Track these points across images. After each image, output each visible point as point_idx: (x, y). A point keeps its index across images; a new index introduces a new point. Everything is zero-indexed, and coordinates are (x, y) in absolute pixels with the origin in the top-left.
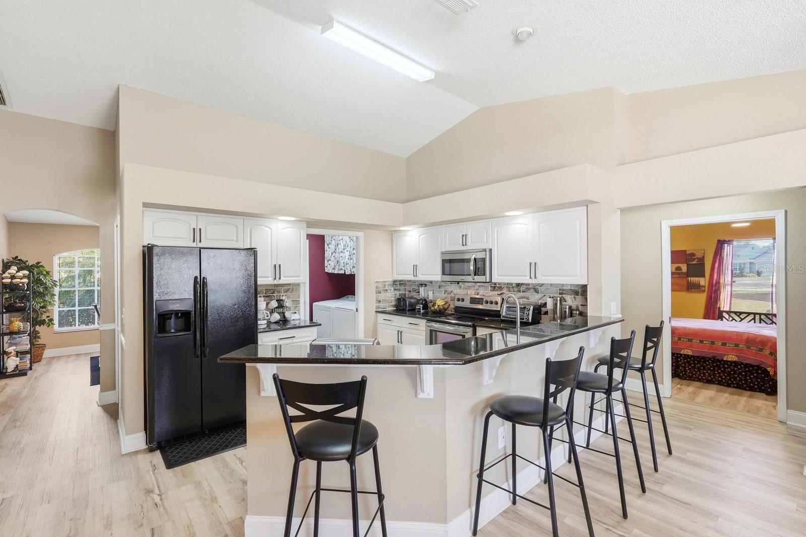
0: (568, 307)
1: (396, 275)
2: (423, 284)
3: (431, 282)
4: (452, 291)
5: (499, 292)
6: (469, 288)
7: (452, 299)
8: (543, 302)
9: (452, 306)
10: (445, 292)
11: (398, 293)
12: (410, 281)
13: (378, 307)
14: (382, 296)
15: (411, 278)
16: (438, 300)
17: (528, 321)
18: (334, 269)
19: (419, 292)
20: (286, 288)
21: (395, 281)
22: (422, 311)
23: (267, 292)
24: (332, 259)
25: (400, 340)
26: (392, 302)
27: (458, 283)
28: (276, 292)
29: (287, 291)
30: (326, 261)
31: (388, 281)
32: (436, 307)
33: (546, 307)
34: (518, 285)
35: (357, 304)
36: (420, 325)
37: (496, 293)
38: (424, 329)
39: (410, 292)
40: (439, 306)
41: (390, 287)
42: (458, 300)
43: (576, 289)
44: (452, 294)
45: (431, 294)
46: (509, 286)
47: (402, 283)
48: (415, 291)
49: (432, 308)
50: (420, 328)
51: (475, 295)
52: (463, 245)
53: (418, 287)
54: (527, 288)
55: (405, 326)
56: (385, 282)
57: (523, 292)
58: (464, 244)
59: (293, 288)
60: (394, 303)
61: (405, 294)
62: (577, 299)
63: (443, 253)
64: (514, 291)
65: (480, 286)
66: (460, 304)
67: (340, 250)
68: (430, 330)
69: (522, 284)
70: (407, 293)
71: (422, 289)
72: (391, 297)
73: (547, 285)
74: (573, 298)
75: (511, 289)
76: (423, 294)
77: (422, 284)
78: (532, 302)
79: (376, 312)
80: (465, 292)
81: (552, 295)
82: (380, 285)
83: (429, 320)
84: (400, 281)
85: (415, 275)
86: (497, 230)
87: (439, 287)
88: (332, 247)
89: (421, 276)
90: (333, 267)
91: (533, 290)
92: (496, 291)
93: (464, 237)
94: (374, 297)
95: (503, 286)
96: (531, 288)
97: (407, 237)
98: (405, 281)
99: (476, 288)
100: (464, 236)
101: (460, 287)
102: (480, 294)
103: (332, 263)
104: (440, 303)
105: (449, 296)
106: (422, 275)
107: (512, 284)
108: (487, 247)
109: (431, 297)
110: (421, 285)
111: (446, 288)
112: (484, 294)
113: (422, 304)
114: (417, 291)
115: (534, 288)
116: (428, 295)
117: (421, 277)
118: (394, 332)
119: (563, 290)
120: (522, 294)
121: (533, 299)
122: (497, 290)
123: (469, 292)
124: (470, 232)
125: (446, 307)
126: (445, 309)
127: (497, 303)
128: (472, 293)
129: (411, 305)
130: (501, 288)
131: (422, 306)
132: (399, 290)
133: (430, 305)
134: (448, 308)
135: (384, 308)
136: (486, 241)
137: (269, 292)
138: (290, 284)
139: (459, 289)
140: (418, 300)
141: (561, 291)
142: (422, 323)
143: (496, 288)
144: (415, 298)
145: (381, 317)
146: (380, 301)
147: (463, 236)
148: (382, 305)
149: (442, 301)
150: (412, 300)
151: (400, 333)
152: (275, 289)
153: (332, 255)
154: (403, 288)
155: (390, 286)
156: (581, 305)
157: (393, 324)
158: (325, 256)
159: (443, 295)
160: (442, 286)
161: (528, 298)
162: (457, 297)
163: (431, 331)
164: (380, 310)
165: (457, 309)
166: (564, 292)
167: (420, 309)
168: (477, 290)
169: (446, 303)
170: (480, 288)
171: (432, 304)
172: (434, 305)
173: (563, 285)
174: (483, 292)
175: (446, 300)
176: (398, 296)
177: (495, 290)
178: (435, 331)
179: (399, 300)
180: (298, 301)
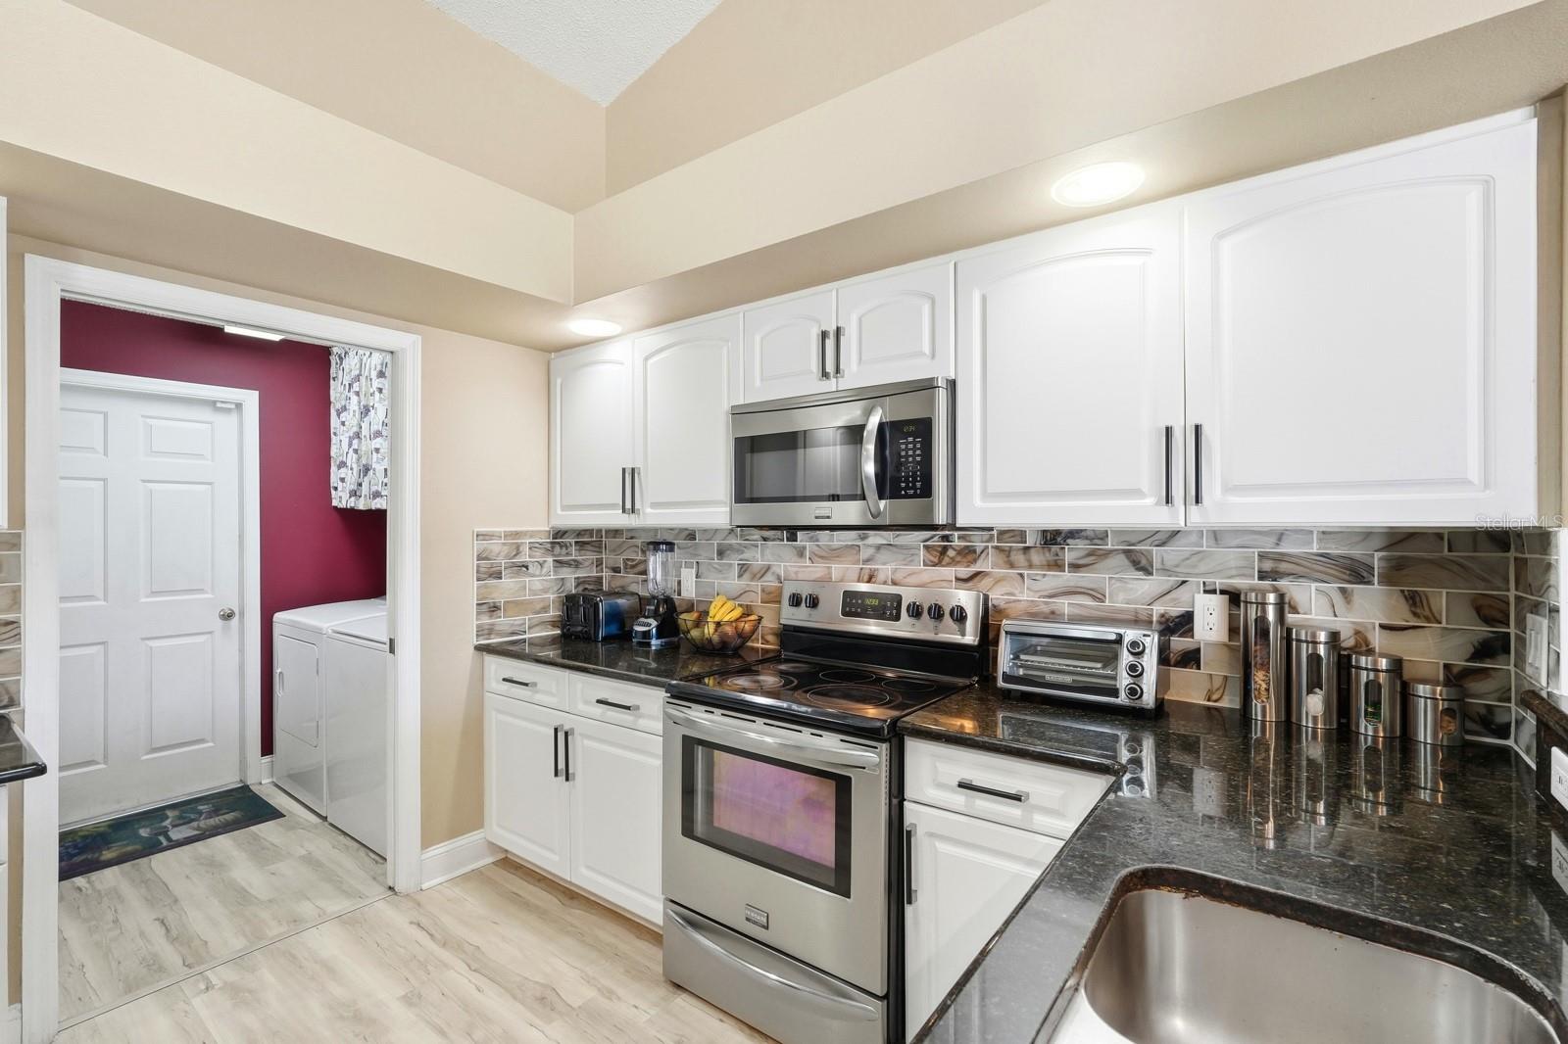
0: (1322, 637)
1: (564, 508)
2: (661, 543)
3: (691, 535)
4: (769, 568)
5: (964, 571)
6: (834, 554)
7: (773, 597)
8: (1175, 611)
9: (769, 623)
10: (744, 569)
11: (570, 576)
12: (615, 533)
13: (490, 631)
14: (506, 588)
15: (616, 519)
16: (717, 602)
17: (1137, 704)
18: (354, 494)
19: (645, 572)
21: (559, 534)
22: (655, 643)
24: (351, 460)
25: (561, 765)
26: (545, 609)
27: (792, 531)
30: (333, 469)
31: (532, 534)
32: (709, 629)
33: (1190, 632)
34: (1052, 538)
35: (393, 622)
36: (642, 710)
37: (949, 572)
38: (659, 726)
39: (616, 570)
40: (718, 624)
41: (539, 556)
42: (796, 601)
43: (1357, 552)
44: (769, 577)
45: (688, 577)
46: (1009, 539)
47: (590, 539)
48: (633, 567)
49: (695, 633)
50: (642, 723)
51: (859, 581)
52: (825, 375)
53: (644, 552)
54: (1091, 554)
55: (581, 707)
56: (517, 534)
57: (1075, 567)
58: (830, 368)
60: (554, 613)
61: (599, 580)
62: (1357, 599)
63: (739, 413)
64: (1031, 566)
65: (879, 548)
66: (800, 617)
67: (374, 428)
68: (685, 737)
69: (1073, 534)
70: (606, 574)
71: (655, 563)
72: (545, 591)
73: (1194, 538)
74: (1338, 598)
75: (1019, 558)
76: (659, 577)
77: (659, 543)
78: (1121, 611)
79: (479, 648)
80: (817, 570)
81: (1219, 582)
82: (495, 547)
83: (679, 696)
84: (580, 533)
85: (628, 505)
86: (984, 299)
87: (721, 553)
88: (351, 418)
89: (649, 510)
90: (350, 485)
91: (1122, 559)
92: (948, 565)
93: (830, 343)
94: (470, 591)
95: (979, 546)
96: (1111, 552)
97: (602, 368)
98: (599, 531)
99: (865, 554)
100: (831, 339)
101: (801, 553)
102: (881, 577)
103: (351, 476)
104: (723, 612)
105: (757, 585)
106: (654, 505)
107: (1021, 535)
108: (941, 372)
109: (689, 591)
110: (655, 545)
111: (747, 555)
112: (898, 577)
113: (655, 615)
114: (641, 568)
115: (1126, 552)
116: (679, 583)
117: (652, 516)
118: (542, 729)
119: (1280, 558)
120: (1067, 578)
121: (1121, 596)
122: (953, 562)
123: (836, 569)
124: (854, 318)
125: (748, 627)
126: (744, 637)
127: (959, 616)
128: (847, 577)
129: (617, 617)
130: (969, 554)
131: (654, 623)
132: (577, 564)
133: (686, 619)
134: (754, 631)
135: (513, 633)
136: (927, 349)
139: (796, 558)
140: (641, 598)
141: (1268, 566)
142: (651, 700)
143: (951, 553)
144: (633, 594)
145: (498, 667)
146: (494, 609)
147: (824, 335)
148: (502, 621)
149: (730, 604)
150: (621, 601)
151: (562, 738)
153: (350, 445)
154: (590, 556)
155: (538, 553)
156: (1382, 626)
157: (539, 697)
158: (332, 454)
159: (733, 582)
160: (730, 547)
161: (1098, 595)
162: (788, 590)
163: (689, 744)
164: (495, 640)
165: (789, 636)
166: (1284, 567)
167: (646, 635)
168: (867, 561)
169: (748, 611)
170: (884, 555)
171: (694, 616)
172: (699, 623)
173: (1280, 535)
174: (895, 571)
175: (745, 600)
176: (571, 588)
177: (946, 560)
178: (701, 742)
179: (570, 602)
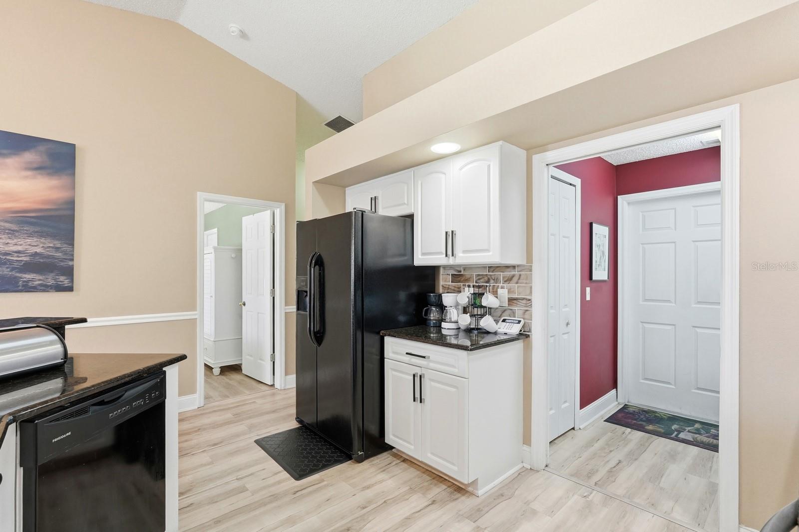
20: (508, 273)
23: (479, 279)
28: (492, 281)
29: (509, 280)
59: (520, 275)
137: (481, 280)
138: (514, 267)
152: (491, 275)
180: (530, 300)
